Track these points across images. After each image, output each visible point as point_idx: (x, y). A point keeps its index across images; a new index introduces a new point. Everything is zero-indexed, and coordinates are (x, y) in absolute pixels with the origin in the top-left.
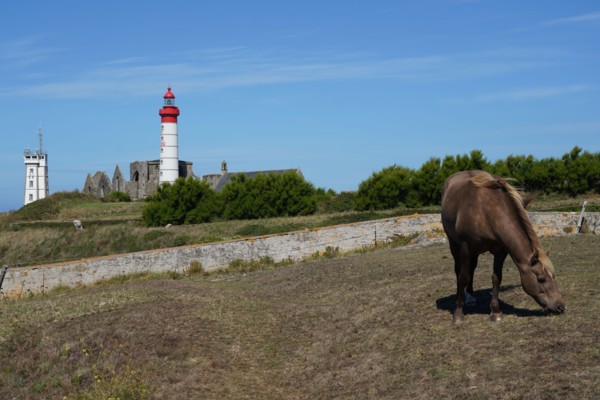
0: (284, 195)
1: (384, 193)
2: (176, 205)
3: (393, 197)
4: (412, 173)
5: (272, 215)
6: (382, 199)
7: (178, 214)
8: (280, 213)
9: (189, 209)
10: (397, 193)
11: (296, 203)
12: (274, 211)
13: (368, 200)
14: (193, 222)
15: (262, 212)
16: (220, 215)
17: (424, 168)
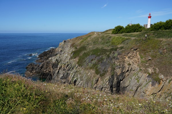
0: (135, 28)
1: (156, 27)
2: (116, 30)
3: (158, 28)
4: (163, 23)
5: (133, 32)
6: (155, 29)
7: (117, 32)
8: (134, 32)
9: (119, 31)
10: (159, 27)
11: (137, 30)
12: (133, 31)
13: (152, 29)
14: (119, 33)
15: (131, 32)
16: (124, 32)
17: (166, 21)
